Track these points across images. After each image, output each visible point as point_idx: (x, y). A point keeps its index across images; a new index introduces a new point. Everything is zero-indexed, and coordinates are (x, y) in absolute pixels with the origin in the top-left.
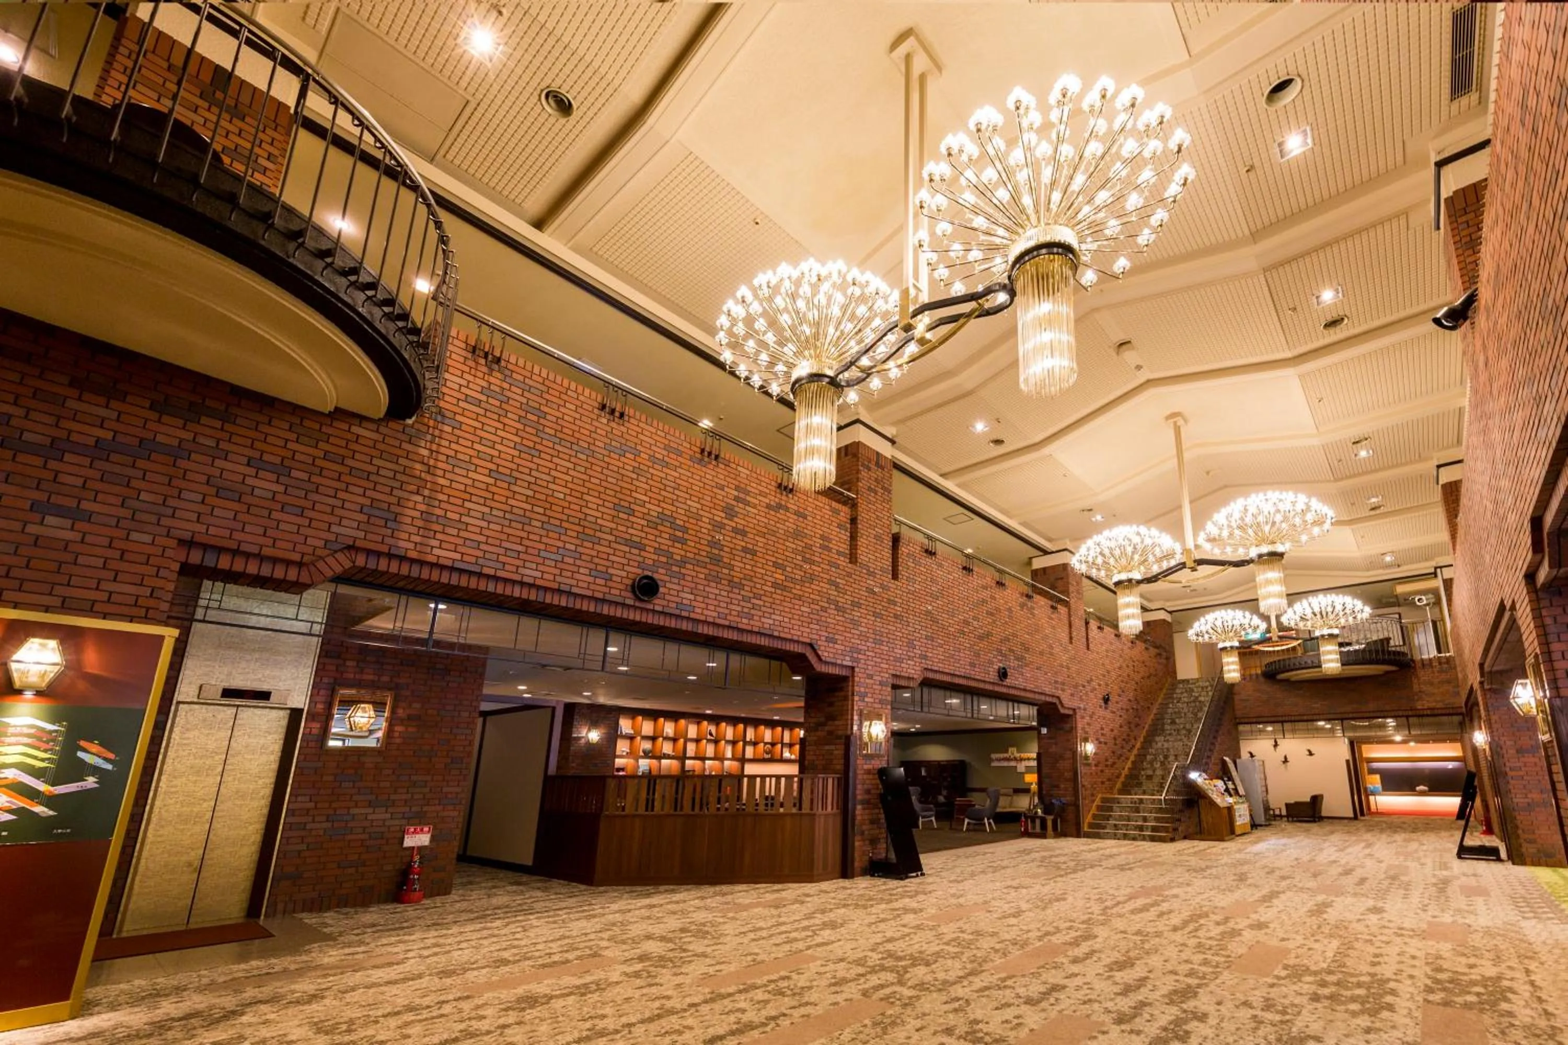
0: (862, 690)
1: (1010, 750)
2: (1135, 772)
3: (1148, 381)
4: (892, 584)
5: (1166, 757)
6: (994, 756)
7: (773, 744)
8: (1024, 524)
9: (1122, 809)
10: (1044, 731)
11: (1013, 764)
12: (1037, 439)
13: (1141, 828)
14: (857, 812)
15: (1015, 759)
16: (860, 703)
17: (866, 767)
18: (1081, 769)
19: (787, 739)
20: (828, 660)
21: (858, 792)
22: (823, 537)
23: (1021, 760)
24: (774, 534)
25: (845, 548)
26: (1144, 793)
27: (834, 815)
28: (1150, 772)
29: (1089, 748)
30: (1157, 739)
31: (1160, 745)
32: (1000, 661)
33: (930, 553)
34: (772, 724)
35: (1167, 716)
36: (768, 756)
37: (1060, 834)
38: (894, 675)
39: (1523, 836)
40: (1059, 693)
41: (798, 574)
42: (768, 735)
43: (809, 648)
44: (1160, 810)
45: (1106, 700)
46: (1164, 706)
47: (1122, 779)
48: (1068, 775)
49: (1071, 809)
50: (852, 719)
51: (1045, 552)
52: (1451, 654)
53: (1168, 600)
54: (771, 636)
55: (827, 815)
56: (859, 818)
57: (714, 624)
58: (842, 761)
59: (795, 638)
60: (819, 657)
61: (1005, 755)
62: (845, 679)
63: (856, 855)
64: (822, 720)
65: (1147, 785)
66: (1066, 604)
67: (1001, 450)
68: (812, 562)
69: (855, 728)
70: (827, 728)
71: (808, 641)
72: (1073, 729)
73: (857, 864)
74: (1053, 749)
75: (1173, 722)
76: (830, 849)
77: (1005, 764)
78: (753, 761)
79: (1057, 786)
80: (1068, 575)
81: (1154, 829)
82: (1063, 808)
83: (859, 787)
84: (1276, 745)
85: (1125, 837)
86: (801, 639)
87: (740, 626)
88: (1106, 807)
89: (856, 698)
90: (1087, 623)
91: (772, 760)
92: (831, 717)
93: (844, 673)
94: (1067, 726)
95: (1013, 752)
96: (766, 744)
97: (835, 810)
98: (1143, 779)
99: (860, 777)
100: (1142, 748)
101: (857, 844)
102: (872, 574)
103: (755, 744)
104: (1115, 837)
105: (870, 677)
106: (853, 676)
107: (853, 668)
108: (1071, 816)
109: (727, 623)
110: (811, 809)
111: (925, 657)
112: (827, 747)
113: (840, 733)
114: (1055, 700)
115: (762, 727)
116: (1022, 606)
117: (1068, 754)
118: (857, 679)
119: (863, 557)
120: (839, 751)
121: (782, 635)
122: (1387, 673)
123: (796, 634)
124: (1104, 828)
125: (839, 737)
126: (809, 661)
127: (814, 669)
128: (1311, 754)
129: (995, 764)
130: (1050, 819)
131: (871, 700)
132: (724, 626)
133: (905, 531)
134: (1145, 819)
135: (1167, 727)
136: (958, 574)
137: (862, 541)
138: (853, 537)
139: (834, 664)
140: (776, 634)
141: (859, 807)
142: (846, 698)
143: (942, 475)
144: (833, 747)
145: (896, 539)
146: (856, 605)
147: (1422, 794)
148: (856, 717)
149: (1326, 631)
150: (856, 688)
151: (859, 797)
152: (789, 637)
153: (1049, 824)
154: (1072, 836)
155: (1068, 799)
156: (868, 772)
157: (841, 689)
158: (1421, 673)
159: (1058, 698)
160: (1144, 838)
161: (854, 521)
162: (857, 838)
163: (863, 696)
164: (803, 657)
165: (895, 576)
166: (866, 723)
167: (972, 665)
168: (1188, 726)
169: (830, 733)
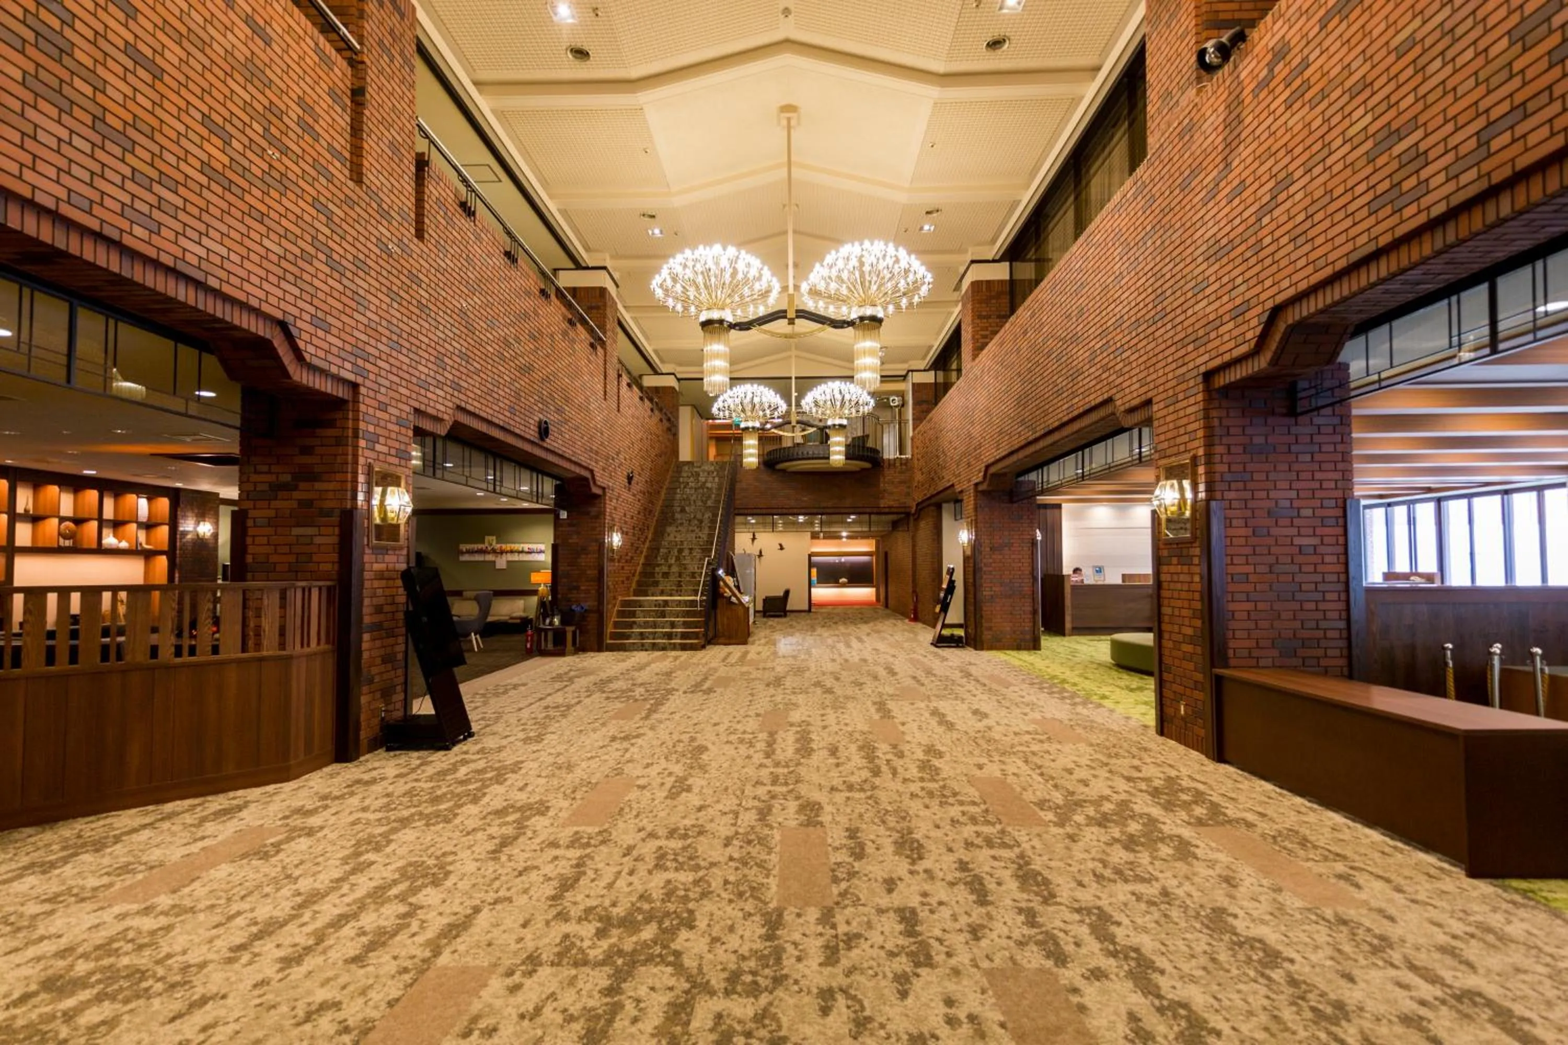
0: (371, 428)
1: (488, 538)
2: (649, 569)
3: (787, 41)
4: (415, 246)
5: (680, 551)
6: (464, 547)
7: (78, 521)
8: (563, 212)
9: (647, 613)
10: (564, 515)
11: (490, 557)
12: (635, 73)
13: (669, 636)
14: (365, 646)
15: (494, 551)
16: (368, 453)
17: (376, 567)
18: (608, 567)
19: (109, 512)
20: (316, 362)
21: (366, 610)
22: (301, 101)
23: (502, 552)
24: (204, 46)
25: (342, 143)
26: (662, 593)
27: (323, 653)
28: (665, 569)
29: (616, 540)
30: (669, 529)
31: (671, 538)
32: (541, 411)
33: (467, 210)
34: (76, 484)
35: (676, 504)
36: (68, 543)
37: (581, 648)
38: (417, 410)
39: (985, 624)
40: (592, 465)
41: (258, 166)
42: (66, 503)
43: (278, 330)
44: (688, 614)
45: (630, 479)
46: (672, 491)
47: (636, 578)
48: (592, 573)
49: (593, 617)
50: (355, 481)
51: (578, 266)
52: (909, 456)
53: (680, 365)
54: (199, 285)
55: (309, 656)
56: (365, 655)
57: (55, 216)
58: (335, 557)
59: (254, 302)
60: (299, 355)
61: (480, 546)
62: (338, 404)
63: (363, 717)
64: (287, 478)
65: (665, 584)
66: (603, 343)
67: (581, 71)
68: (285, 151)
69: (361, 497)
70: (296, 495)
71: (279, 315)
72: (601, 514)
73: (363, 735)
74: (574, 540)
75: (683, 510)
76: (317, 712)
77: (478, 558)
78: (34, 550)
79: (577, 588)
80: (605, 305)
81: (684, 636)
82: (585, 614)
83: (367, 602)
84: (754, 539)
85: (654, 647)
86: (265, 308)
87: (127, 240)
88: (628, 611)
89: (362, 443)
90: (620, 376)
91: (77, 550)
92: (309, 475)
93: (341, 392)
94: (594, 511)
95: (491, 541)
96: (62, 520)
97: (324, 647)
98: (659, 578)
99: (367, 584)
100: (653, 540)
101: (364, 700)
102: (385, 214)
103: (35, 519)
104: (643, 648)
105: (383, 407)
106: (356, 401)
107: (355, 386)
108: (592, 625)
109: (94, 225)
110: (282, 646)
111: (457, 387)
112: (296, 531)
113: (328, 504)
114: (586, 474)
115: (53, 490)
116: (565, 334)
117: (594, 547)
118: (362, 408)
119: (370, 177)
120: (327, 538)
121: (226, 289)
122: (863, 470)
123: (254, 294)
124: (628, 637)
125: (329, 513)
126: (277, 358)
127: (288, 376)
128: (782, 548)
129: (466, 558)
130: (570, 629)
131: (385, 449)
132: (84, 231)
133: (435, 156)
134: (673, 625)
135: (678, 516)
136: (499, 261)
137: (369, 143)
138: (356, 130)
139: (324, 372)
140: (213, 282)
141: (366, 637)
142: (340, 441)
143: (476, 83)
144: (310, 531)
145: (422, 163)
146: (360, 265)
147: (843, 585)
148: (361, 478)
149: (838, 421)
150: (362, 425)
151: (367, 620)
152: (242, 297)
153: (569, 637)
154: (592, 650)
155: (589, 604)
156: (380, 575)
157: (331, 424)
158: (886, 472)
159: (592, 471)
160: (674, 647)
161: (358, 94)
162: (365, 689)
163: (374, 440)
164: (263, 346)
165: (420, 234)
166: (378, 490)
167: (512, 410)
168: (699, 516)
169: (306, 504)
